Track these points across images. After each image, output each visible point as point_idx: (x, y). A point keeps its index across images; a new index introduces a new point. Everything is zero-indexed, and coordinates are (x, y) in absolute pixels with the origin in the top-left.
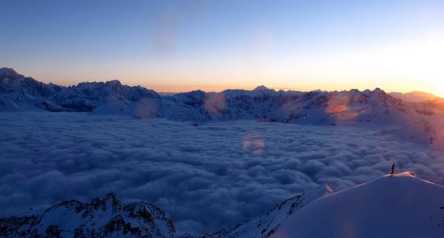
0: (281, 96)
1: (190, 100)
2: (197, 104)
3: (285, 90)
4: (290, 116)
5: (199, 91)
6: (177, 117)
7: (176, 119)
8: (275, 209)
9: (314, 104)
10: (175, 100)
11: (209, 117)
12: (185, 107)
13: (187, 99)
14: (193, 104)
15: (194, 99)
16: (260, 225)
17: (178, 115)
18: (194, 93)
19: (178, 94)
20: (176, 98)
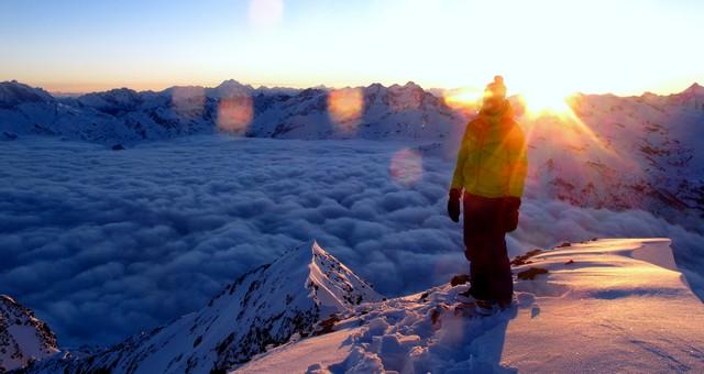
0: (262, 95)
1: (110, 105)
2: (120, 113)
3: (270, 87)
4: (277, 129)
5: (125, 89)
6: (85, 135)
7: (83, 138)
8: (224, 293)
9: (315, 108)
10: (81, 105)
11: (143, 133)
12: (98, 115)
13: (104, 103)
14: (114, 112)
15: (116, 103)
16: (195, 326)
17: (89, 132)
18: (115, 92)
19: (87, 95)
20: (83, 101)
